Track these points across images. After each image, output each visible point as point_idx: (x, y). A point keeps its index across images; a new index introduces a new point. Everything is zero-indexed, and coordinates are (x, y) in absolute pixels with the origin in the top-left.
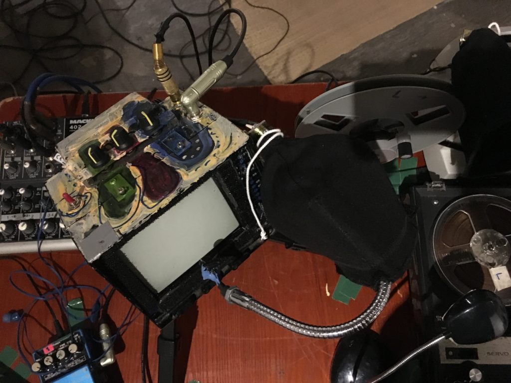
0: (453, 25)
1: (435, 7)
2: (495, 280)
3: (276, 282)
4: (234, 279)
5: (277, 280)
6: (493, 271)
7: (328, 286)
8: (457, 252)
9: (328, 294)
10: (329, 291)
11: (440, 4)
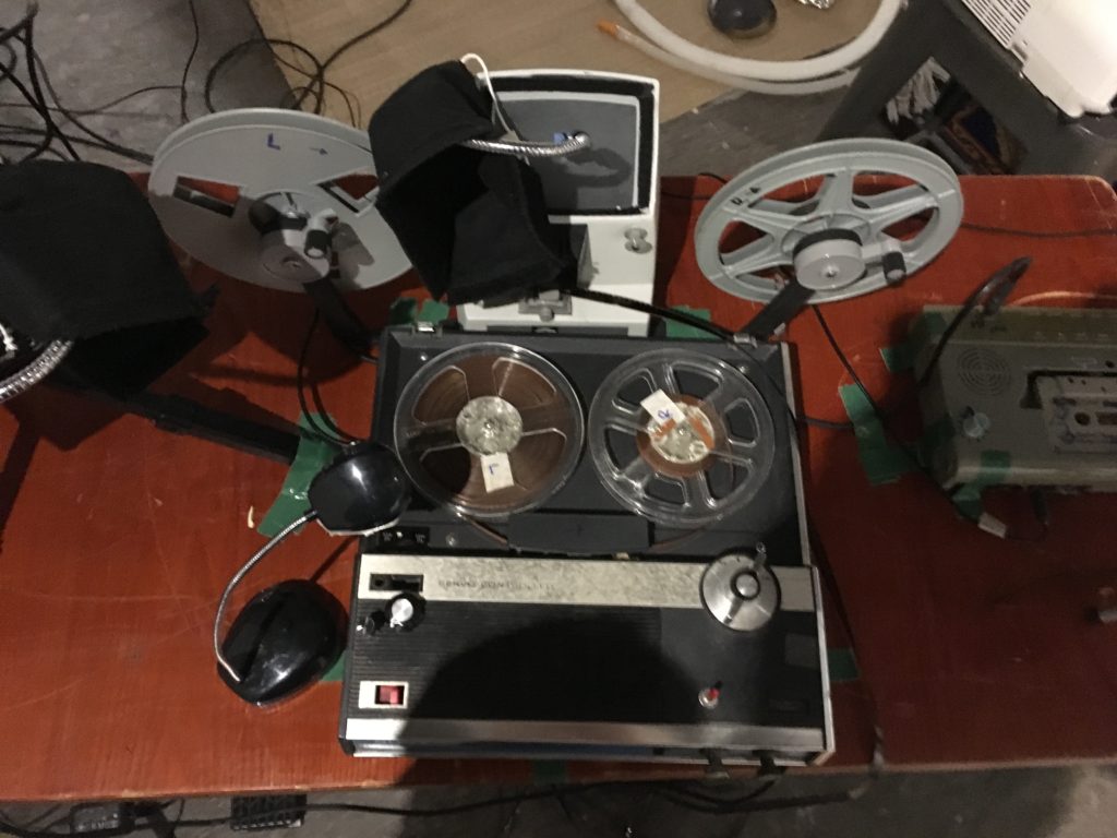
0: (725, 145)
1: (695, 111)
2: (486, 474)
3: (159, 502)
4: (81, 496)
5: (161, 499)
6: (486, 461)
7: (255, 511)
8: (433, 431)
9: (251, 524)
10: (254, 520)
11: (704, 106)
